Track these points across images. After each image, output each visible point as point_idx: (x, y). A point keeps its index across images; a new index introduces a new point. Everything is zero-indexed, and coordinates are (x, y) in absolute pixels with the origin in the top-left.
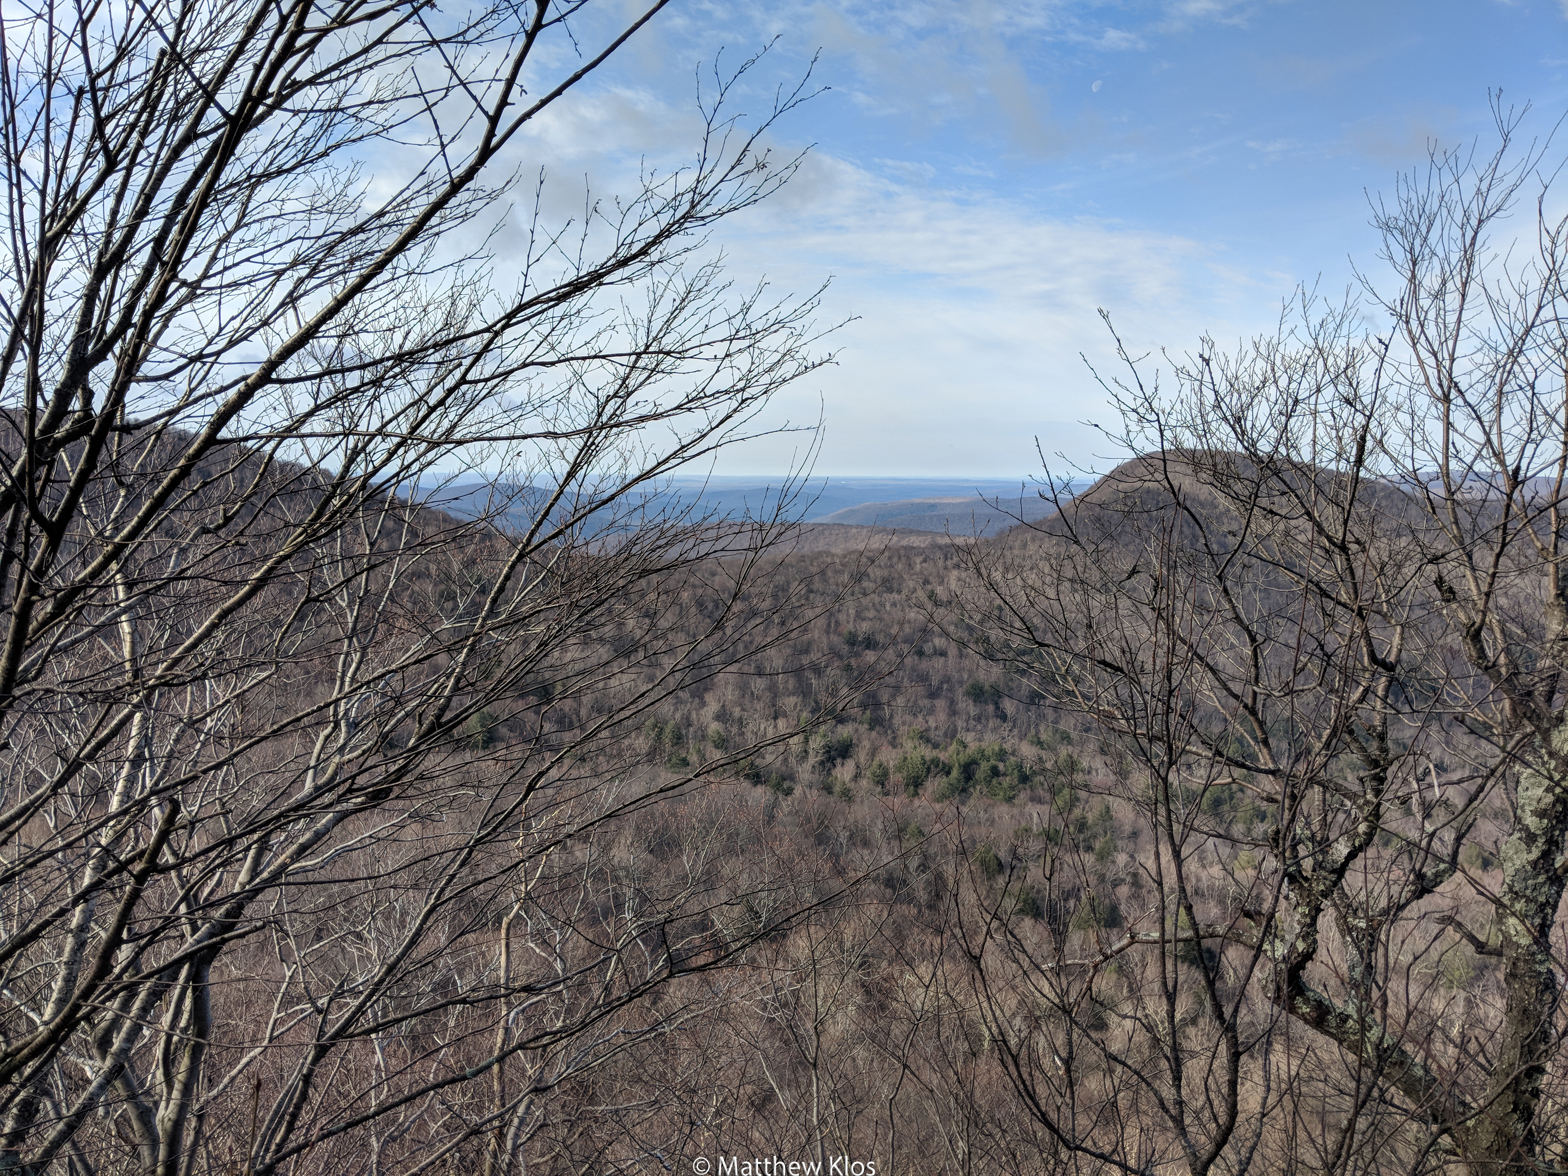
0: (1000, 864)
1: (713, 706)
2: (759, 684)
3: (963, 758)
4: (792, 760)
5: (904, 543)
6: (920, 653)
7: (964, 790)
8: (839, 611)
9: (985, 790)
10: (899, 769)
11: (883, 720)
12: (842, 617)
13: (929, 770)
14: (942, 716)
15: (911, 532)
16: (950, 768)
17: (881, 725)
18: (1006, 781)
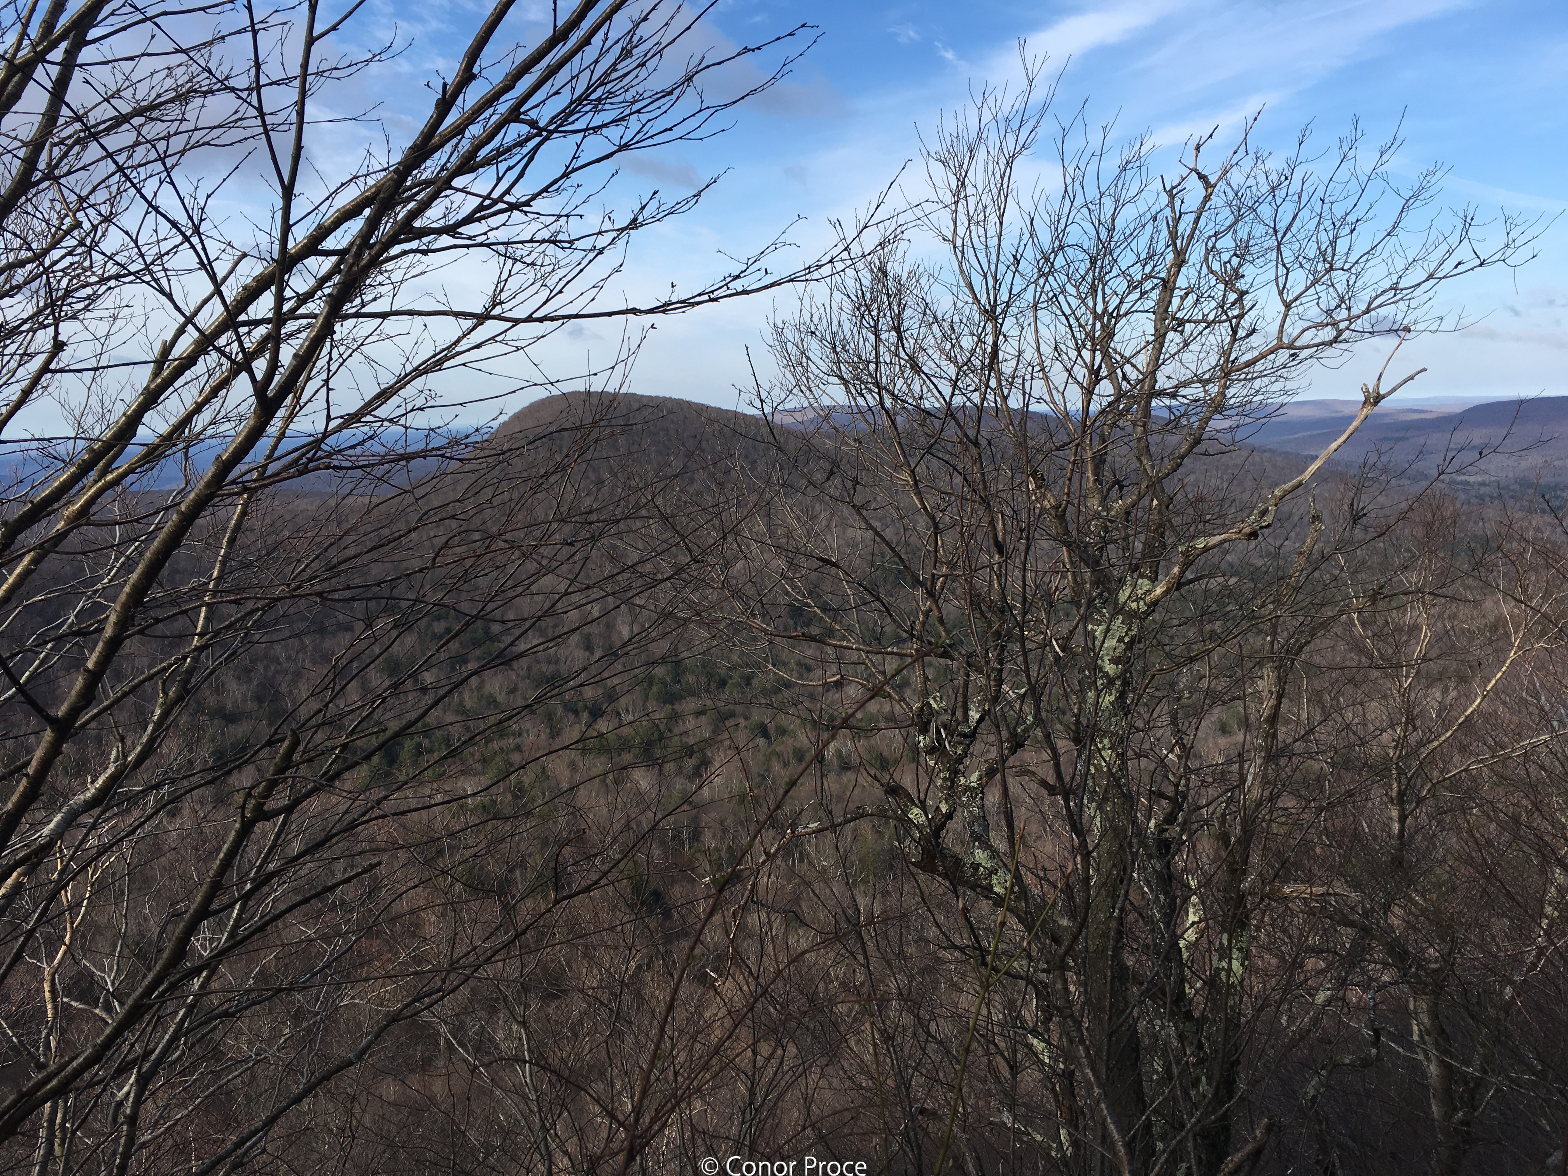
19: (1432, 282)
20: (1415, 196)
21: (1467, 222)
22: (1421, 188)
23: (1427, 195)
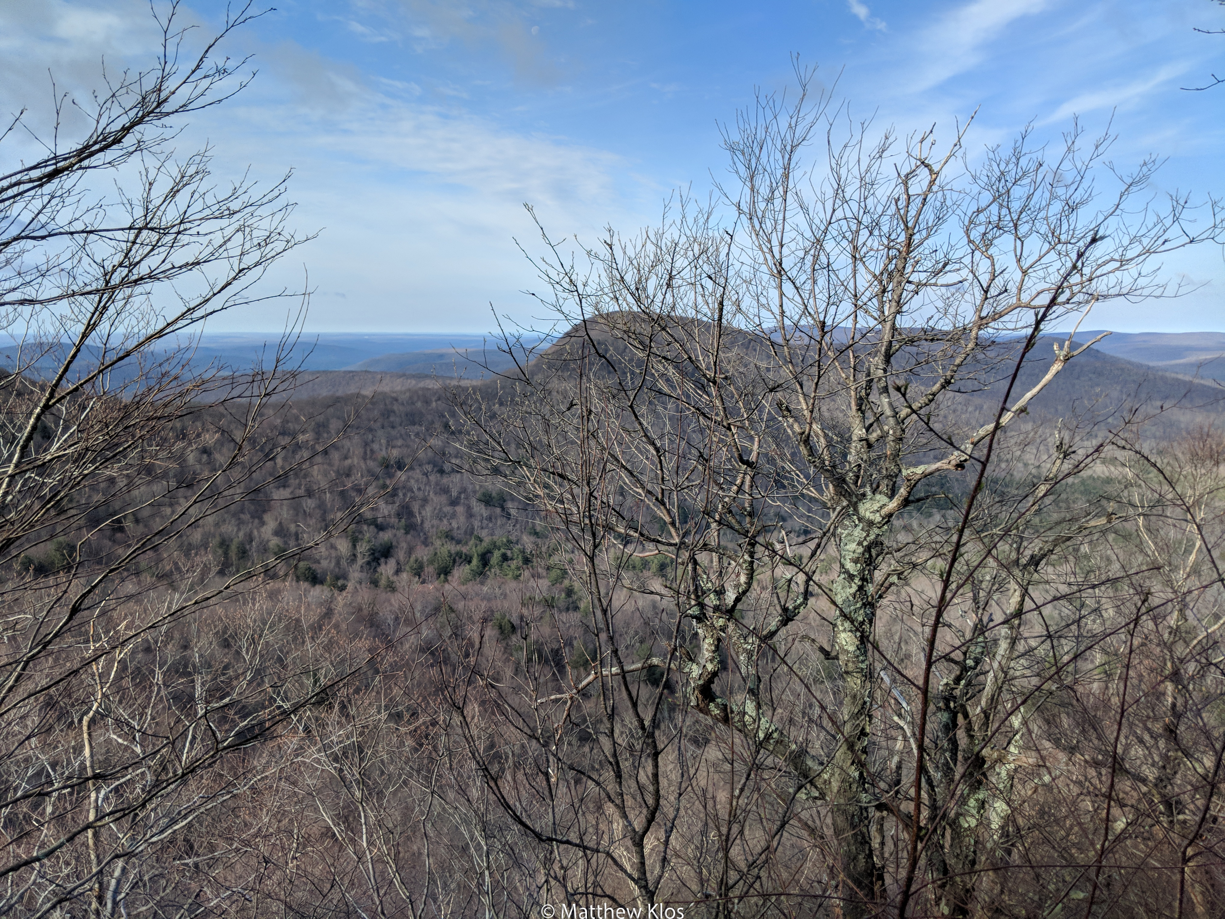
0: (513, 627)
1: (271, 524)
2: (309, 504)
3: (481, 549)
4: (344, 563)
5: (421, 385)
6: (442, 472)
7: (481, 573)
8: (373, 441)
9: (498, 572)
10: (431, 562)
11: (416, 525)
12: (375, 446)
13: (454, 561)
14: (462, 519)
15: (427, 376)
16: (471, 558)
17: (415, 529)
18: (513, 564)
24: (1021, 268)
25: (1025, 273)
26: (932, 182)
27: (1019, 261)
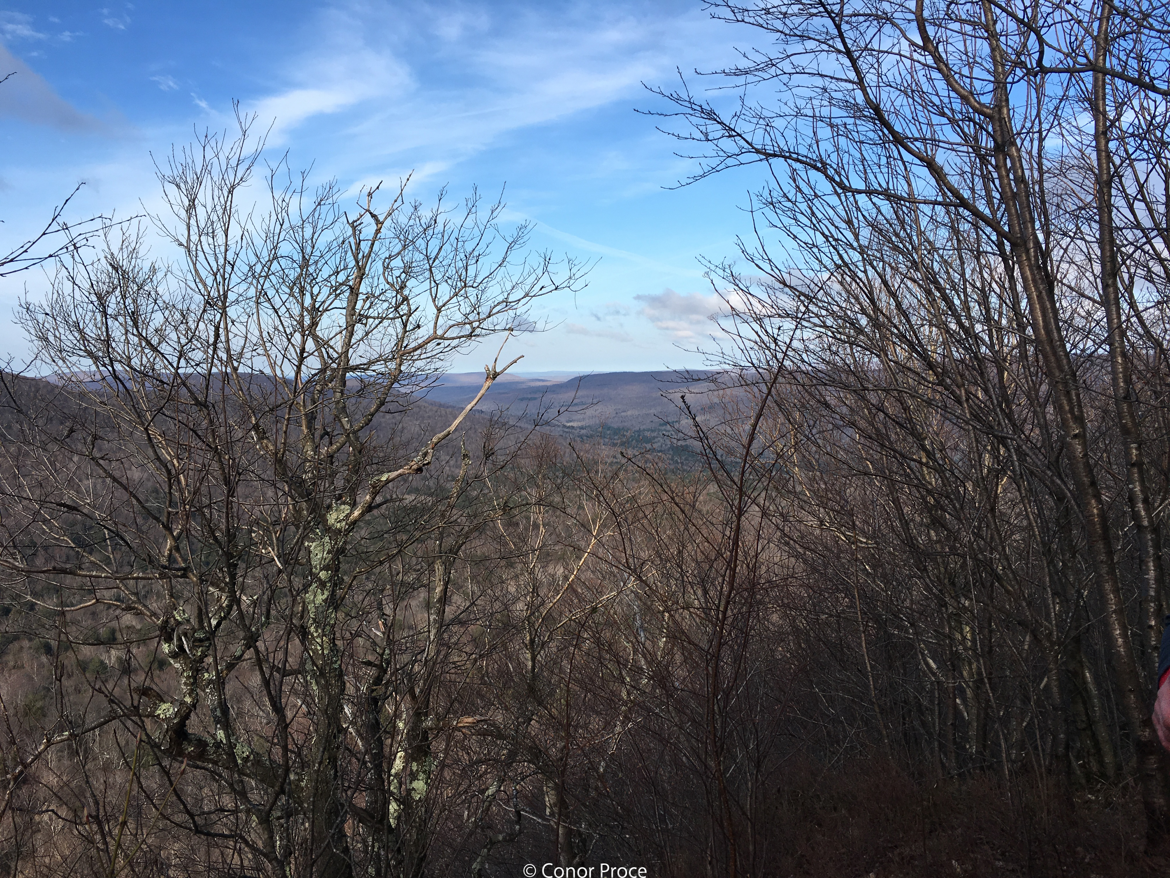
19: (528, 298)
20: (514, 242)
21: (547, 261)
22: (519, 237)
23: (522, 241)
24: (436, 306)
25: (439, 310)
26: (378, 231)
27: (434, 301)
